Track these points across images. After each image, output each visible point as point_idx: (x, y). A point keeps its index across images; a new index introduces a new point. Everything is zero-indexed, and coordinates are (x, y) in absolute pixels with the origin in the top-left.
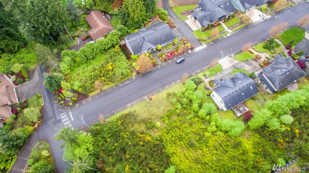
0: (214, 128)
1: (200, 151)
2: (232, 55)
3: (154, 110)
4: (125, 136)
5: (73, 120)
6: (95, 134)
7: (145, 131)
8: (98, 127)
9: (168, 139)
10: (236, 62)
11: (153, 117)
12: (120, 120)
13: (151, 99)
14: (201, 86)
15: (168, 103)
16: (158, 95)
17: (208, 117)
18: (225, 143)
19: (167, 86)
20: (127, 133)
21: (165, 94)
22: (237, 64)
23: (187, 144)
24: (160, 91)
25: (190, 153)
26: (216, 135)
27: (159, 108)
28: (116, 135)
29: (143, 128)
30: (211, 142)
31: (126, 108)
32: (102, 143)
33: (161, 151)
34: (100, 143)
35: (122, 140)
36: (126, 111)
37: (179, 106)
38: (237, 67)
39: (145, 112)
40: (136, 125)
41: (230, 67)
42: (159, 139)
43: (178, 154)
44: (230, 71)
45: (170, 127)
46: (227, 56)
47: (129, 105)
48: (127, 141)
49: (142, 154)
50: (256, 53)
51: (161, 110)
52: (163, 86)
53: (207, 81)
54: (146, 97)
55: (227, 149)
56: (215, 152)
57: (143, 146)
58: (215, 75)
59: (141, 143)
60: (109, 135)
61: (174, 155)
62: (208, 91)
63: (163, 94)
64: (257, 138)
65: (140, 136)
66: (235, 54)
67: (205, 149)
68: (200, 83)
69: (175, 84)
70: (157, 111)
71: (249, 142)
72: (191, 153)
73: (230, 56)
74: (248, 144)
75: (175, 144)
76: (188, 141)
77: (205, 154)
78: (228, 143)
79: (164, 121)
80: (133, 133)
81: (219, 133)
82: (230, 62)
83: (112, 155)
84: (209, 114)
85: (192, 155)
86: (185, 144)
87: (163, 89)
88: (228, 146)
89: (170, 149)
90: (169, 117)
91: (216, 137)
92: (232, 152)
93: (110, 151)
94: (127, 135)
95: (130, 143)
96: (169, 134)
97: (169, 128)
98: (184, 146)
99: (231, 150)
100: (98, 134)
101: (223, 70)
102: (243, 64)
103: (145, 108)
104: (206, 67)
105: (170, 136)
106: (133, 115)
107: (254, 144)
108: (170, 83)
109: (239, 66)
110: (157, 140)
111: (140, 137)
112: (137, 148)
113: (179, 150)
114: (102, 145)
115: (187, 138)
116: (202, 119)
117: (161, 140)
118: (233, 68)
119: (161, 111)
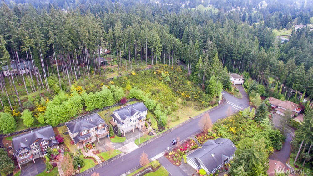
5: (233, 106)
10: (120, 149)
44: (127, 141)
46: (128, 153)
58: (142, 136)
66: (119, 155)
73: (125, 153)
82: (126, 148)
109: (118, 145)
118: (124, 144)
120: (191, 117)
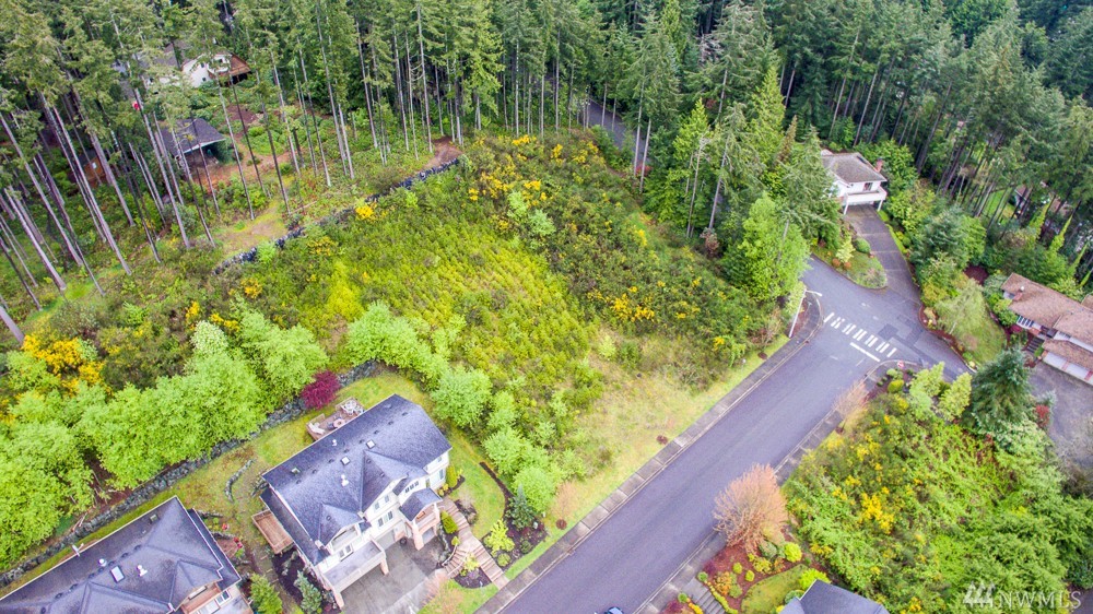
3: (637, 407)
5: (852, 343)
13: (662, 440)
21: (619, 466)
27: (620, 416)
31: (727, 399)
36: (719, 390)
39: (661, 397)
47: (723, 410)
54: (682, 443)
61: (540, 273)
63: (627, 466)
69: (594, 514)
70: (627, 405)
87: (634, 484)
89: (553, 286)
103: (667, 409)
106: (693, 382)
119: (614, 407)
120: (671, 437)
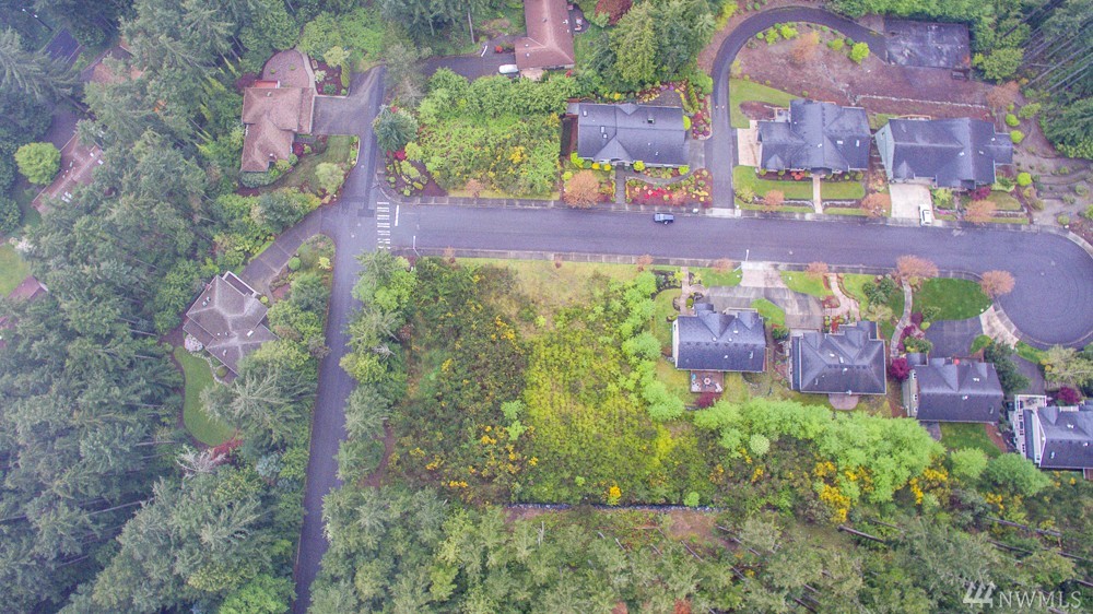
0: (630, 385)
1: (581, 407)
2: (783, 266)
3: (552, 289)
4: (473, 308)
5: (396, 224)
6: (425, 275)
7: (513, 319)
8: (434, 265)
9: (543, 356)
10: (780, 285)
11: (543, 302)
12: (480, 275)
13: (558, 266)
14: (668, 295)
15: (586, 292)
16: (577, 264)
17: (634, 360)
18: (630, 419)
19: (604, 256)
20: (479, 306)
21: (592, 270)
22: (778, 289)
23: (566, 383)
24: (585, 259)
25: (562, 401)
26: (627, 398)
27: (565, 291)
28: (458, 299)
29: (513, 311)
30: (609, 403)
31: (503, 256)
32: (428, 298)
33: (517, 368)
34: (425, 297)
35: (465, 312)
36: (500, 263)
37: (599, 310)
38: (772, 296)
39: (534, 283)
40: (504, 299)
41: (758, 289)
42: (527, 346)
43: (542, 390)
44: (752, 296)
45: (559, 336)
46: (770, 263)
47: (512, 253)
48: (472, 318)
49: (482, 356)
50: (835, 290)
51: (565, 297)
52: (596, 253)
53: (687, 290)
54: (552, 256)
55: (626, 431)
56: (603, 422)
57: (493, 343)
58: (715, 287)
59: (493, 336)
60: (447, 292)
61: (535, 387)
62: (675, 311)
63: (588, 268)
64: (690, 444)
65: (499, 323)
66: (790, 268)
67: (590, 408)
68: (670, 287)
69: (624, 261)
70: (555, 294)
71: (670, 441)
72: (564, 401)
73: (776, 267)
74: (665, 443)
75: (548, 370)
76: (573, 378)
77: (585, 416)
78: (636, 422)
79: (556, 320)
80: (489, 311)
81: (633, 397)
82: (768, 278)
83: (435, 328)
84: (640, 355)
85: (563, 405)
86: (564, 381)
87: (594, 258)
88: (633, 426)
89: (535, 374)
90: (570, 317)
91: (624, 400)
92: (629, 438)
93: (433, 320)
94: (477, 308)
95: (473, 326)
96: (549, 348)
97: (556, 338)
98: (560, 382)
99: (631, 435)
100: (429, 278)
101: (739, 286)
102: (789, 297)
103: (538, 276)
104: (709, 261)
105: (548, 353)
106: (509, 278)
107: (675, 449)
108: (616, 253)
109: (777, 297)
110: (522, 346)
111: (496, 325)
112: (481, 341)
113: (548, 384)
114: (427, 302)
115: (574, 372)
116: (625, 357)
117: (529, 351)
118: (762, 293)
119: (563, 297)
120: (553, 262)
